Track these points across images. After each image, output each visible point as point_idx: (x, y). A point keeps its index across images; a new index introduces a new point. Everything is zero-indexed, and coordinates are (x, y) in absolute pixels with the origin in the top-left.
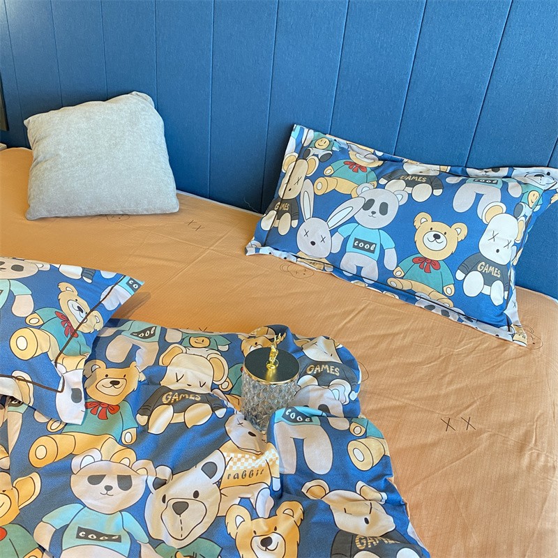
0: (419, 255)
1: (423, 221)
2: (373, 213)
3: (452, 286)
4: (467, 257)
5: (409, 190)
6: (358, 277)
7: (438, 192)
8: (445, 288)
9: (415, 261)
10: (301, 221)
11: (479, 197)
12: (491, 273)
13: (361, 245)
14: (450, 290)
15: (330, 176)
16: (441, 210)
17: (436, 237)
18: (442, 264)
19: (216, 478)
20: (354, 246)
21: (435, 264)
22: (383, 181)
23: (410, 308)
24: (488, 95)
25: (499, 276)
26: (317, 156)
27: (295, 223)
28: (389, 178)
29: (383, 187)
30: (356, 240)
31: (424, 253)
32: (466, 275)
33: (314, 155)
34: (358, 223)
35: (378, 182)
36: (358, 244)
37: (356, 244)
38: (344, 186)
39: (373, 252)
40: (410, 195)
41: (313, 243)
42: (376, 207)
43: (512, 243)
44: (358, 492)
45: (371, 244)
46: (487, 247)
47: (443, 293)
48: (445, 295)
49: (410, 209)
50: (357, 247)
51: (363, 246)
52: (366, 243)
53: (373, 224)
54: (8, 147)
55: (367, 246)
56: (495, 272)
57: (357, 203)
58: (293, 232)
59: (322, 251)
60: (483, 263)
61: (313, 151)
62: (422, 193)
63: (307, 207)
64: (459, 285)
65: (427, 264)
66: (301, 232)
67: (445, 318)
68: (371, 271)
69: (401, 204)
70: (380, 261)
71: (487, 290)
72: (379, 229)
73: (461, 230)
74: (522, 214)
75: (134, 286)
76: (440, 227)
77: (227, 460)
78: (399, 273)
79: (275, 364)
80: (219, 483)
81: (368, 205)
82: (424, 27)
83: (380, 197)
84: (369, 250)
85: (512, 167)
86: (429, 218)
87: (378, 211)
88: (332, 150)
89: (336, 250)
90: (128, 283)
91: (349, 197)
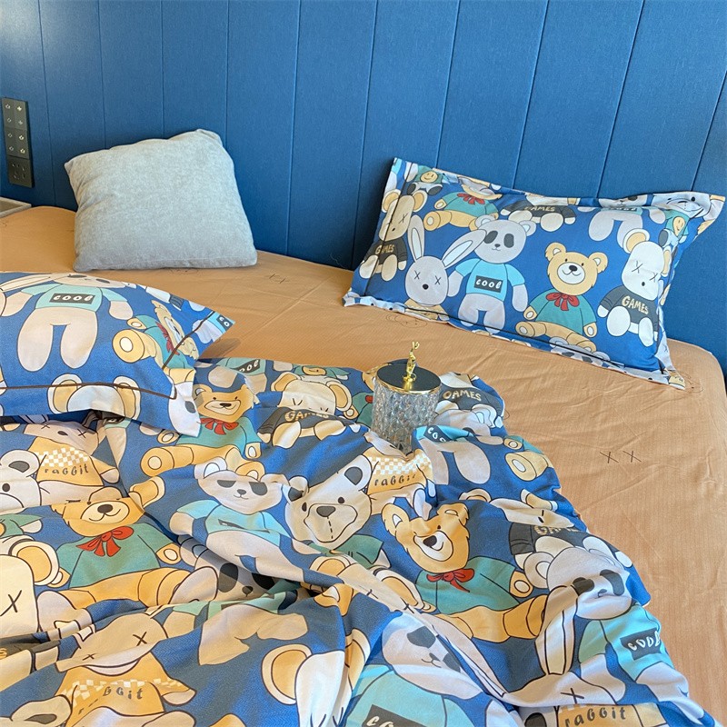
0: (553, 291)
1: (556, 252)
2: (497, 246)
3: (594, 325)
4: (609, 291)
5: (537, 220)
6: (480, 325)
7: (570, 221)
8: (585, 328)
9: (549, 298)
10: (411, 261)
11: (617, 224)
12: (637, 308)
13: (485, 283)
14: (592, 330)
15: (443, 209)
16: (576, 239)
17: (573, 268)
18: (581, 299)
19: (363, 484)
20: (476, 286)
21: (573, 300)
22: (505, 212)
23: (544, 355)
24: (620, 112)
25: (647, 313)
26: (425, 190)
27: (403, 265)
28: (512, 209)
29: (506, 218)
30: (478, 278)
31: (560, 287)
32: (610, 311)
33: (420, 189)
34: (479, 258)
35: (499, 213)
36: (481, 282)
37: (478, 283)
38: (460, 220)
39: (499, 290)
40: (539, 225)
41: (426, 287)
42: (500, 239)
43: (658, 277)
44: (524, 501)
45: (496, 282)
46: (630, 279)
47: (584, 335)
48: (588, 337)
49: (539, 241)
50: (480, 287)
51: (487, 284)
52: (489, 280)
53: (497, 259)
54: (33, 206)
55: (491, 285)
56: (643, 309)
57: (476, 237)
58: (401, 275)
59: (437, 296)
60: (628, 297)
61: (419, 185)
62: (552, 223)
63: (417, 246)
64: (601, 323)
65: (563, 300)
66: (411, 274)
67: (587, 365)
68: (496, 317)
69: (529, 234)
70: (508, 302)
71: (634, 328)
72: (505, 264)
73: (600, 261)
74: (668, 243)
75: (225, 323)
76: (576, 258)
77: (373, 465)
78: (530, 315)
79: (412, 377)
80: (365, 490)
81: (490, 237)
82: (544, 39)
83: (503, 229)
84: (494, 289)
85: (651, 194)
86: (564, 249)
87: (502, 244)
88: (441, 183)
89: (454, 292)
90: (218, 319)
91: (467, 230)
